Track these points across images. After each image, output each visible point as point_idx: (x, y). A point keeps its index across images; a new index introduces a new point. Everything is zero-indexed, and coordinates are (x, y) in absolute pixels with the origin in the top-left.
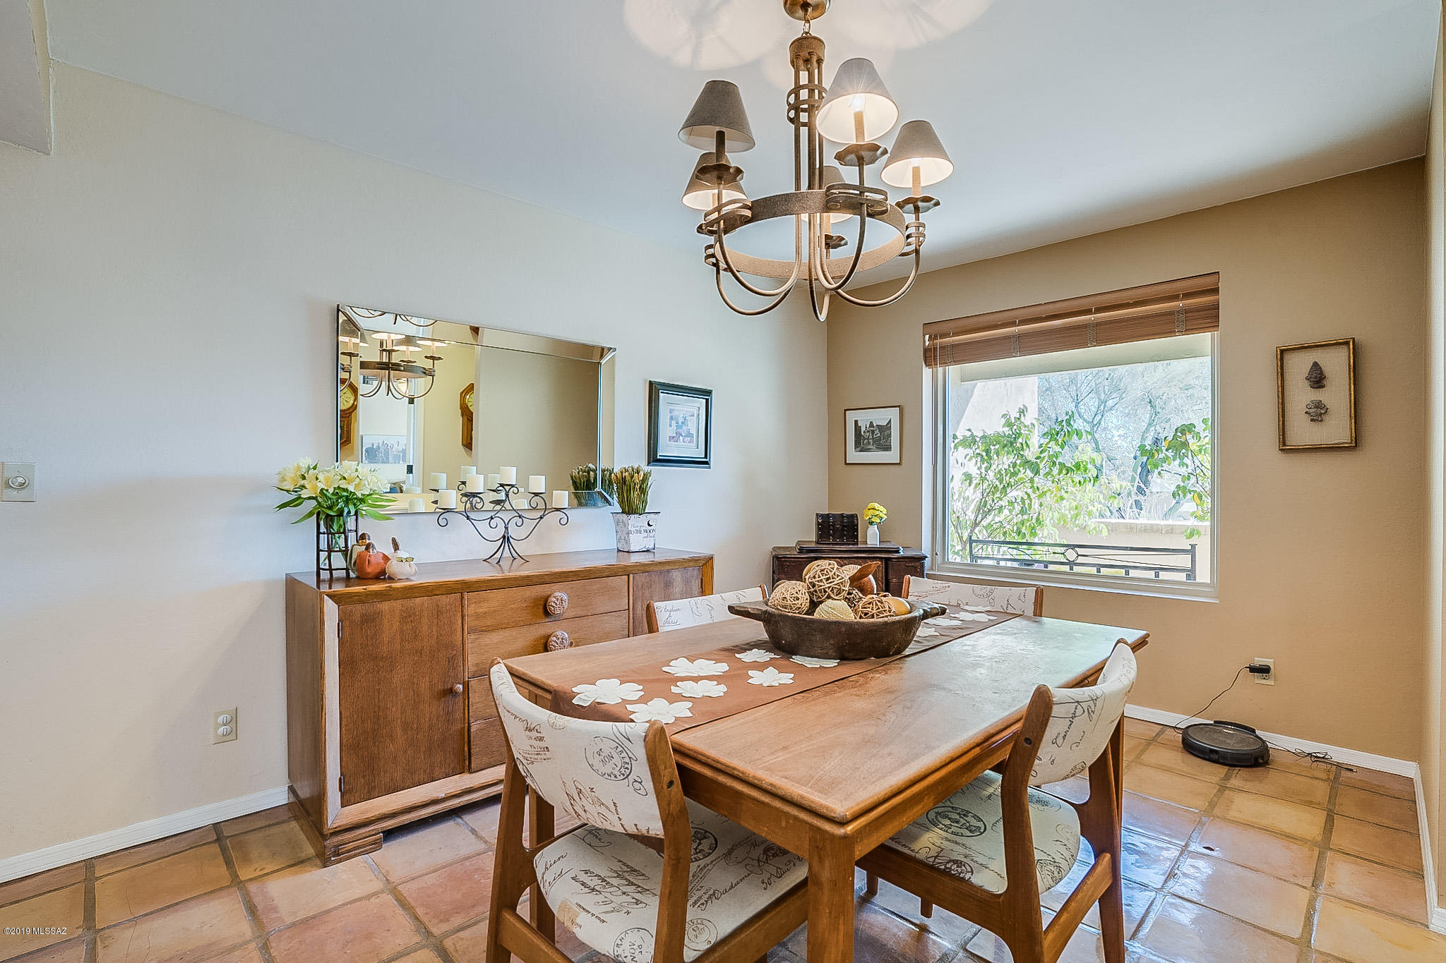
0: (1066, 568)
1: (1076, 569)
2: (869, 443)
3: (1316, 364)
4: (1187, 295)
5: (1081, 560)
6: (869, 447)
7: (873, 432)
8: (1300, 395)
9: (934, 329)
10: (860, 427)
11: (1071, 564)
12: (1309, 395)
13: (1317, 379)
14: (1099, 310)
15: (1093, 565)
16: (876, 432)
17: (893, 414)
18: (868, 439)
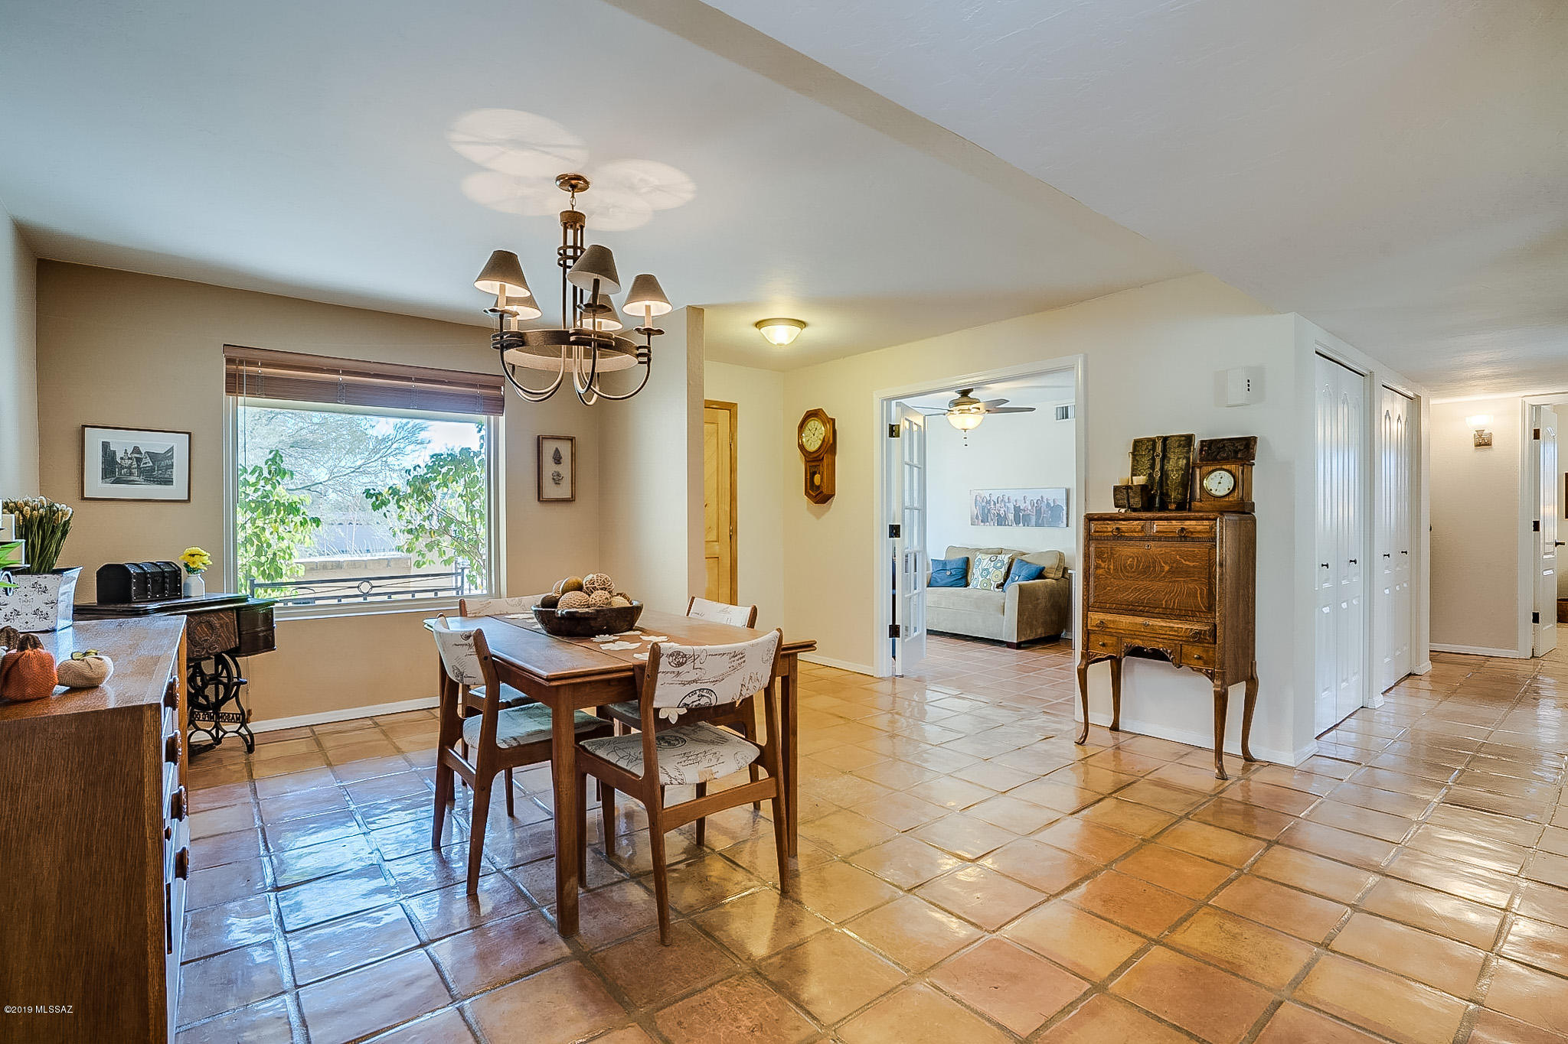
0: (361, 600)
1: (370, 599)
2: (131, 474)
3: (557, 449)
4: (482, 386)
5: (374, 591)
6: (132, 478)
7: (139, 460)
8: (549, 467)
9: (234, 354)
10: (114, 452)
11: (365, 595)
12: (554, 468)
13: (557, 459)
14: (418, 380)
15: (385, 594)
16: (144, 461)
17: (180, 443)
18: (130, 467)
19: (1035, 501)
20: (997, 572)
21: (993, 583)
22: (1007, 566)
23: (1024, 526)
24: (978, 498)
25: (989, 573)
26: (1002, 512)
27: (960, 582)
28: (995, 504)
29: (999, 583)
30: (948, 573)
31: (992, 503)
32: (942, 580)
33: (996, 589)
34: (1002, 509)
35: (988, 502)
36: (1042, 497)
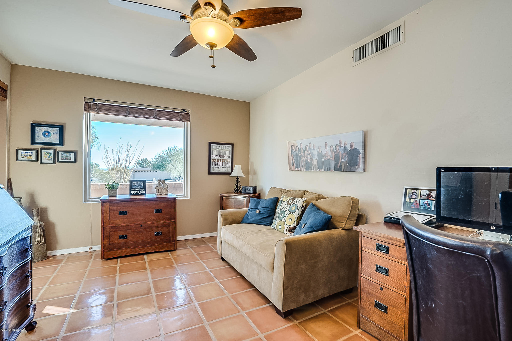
19: (334, 147)
20: (291, 216)
21: (286, 226)
22: (300, 210)
23: (325, 171)
24: (293, 148)
25: (284, 216)
26: (309, 158)
27: (267, 220)
28: (304, 152)
29: (292, 226)
30: (258, 211)
31: (302, 151)
32: (252, 217)
33: (288, 233)
34: (309, 156)
35: (299, 150)
36: (340, 142)
